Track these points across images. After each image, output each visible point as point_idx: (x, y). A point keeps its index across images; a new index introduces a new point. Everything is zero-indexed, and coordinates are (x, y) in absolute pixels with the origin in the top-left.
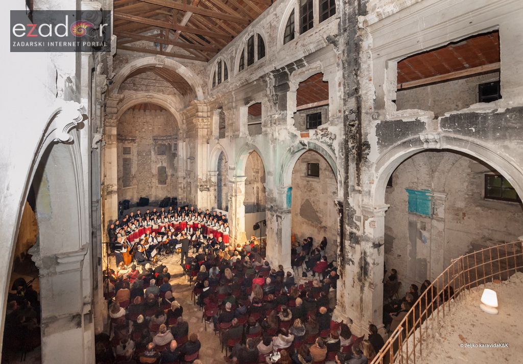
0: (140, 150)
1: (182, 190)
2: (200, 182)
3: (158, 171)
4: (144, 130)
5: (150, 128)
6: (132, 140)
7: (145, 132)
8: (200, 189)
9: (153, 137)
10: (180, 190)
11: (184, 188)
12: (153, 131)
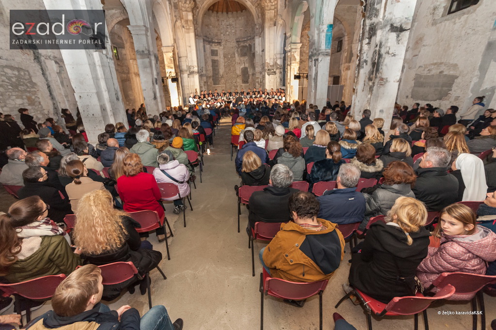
0: (225, 53)
1: (259, 84)
2: (268, 67)
3: (242, 72)
4: (227, 33)
5: (233, 31)
6: (218, 42)
7: (229, 35)
8: (268, 73)
9: (236, 39)
10: (257, 84)
11: (261, 82)
12: (235, 33)
